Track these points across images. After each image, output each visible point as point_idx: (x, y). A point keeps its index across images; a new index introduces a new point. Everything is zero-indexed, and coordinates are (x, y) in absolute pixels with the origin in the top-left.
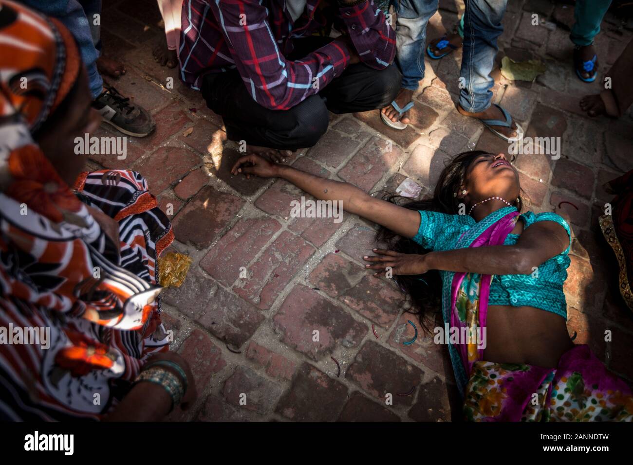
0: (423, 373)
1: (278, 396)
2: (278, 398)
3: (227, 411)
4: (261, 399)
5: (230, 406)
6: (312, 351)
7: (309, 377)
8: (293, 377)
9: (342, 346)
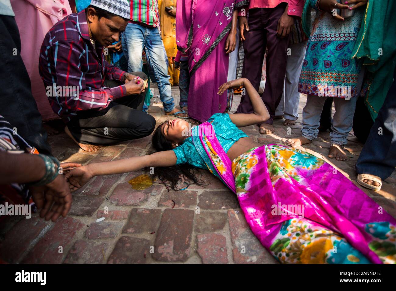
0: (197, 192)
1: (121, 226)
2: (122, 227)
3: (90, 244)
4: (111, 231)
5: (92, 240)
6: (136, 202)
7: (138, 212)
8: (128, 216)
9: (151, 196)
